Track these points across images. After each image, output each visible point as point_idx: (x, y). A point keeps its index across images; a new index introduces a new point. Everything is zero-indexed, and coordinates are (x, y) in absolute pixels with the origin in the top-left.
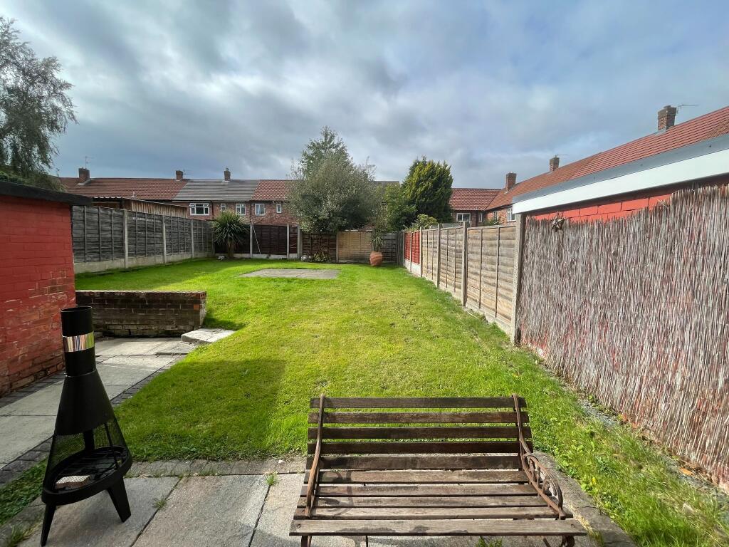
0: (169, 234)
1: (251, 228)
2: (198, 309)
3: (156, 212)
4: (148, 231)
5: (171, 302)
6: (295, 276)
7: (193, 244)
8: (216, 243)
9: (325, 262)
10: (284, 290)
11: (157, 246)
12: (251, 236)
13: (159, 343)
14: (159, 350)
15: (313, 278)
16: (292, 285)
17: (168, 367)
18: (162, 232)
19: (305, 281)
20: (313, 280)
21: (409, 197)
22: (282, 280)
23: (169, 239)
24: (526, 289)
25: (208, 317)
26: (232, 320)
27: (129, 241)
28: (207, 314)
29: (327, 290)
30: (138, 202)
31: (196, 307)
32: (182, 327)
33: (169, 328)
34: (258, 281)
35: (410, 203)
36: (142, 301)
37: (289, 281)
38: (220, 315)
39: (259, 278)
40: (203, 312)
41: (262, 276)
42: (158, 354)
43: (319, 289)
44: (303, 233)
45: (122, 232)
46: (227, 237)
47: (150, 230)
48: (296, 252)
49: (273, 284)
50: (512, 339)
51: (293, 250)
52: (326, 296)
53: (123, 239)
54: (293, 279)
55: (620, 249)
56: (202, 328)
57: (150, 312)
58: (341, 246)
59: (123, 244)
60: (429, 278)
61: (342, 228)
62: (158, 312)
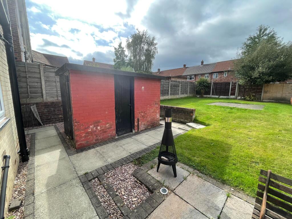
0: (181, 87)
1: (212, 84)
2: (192, 115)
3: (178, 80)
4: (176, 87)
5: (183, 111)
6: (235, 106)
7: (188, 91)
8: (197, 91)
9: (252, 100)
10: (229, 113)
11: (177, 92)
12: (212, 88)
13: (179, 125)
14: (179, 127)
15: (247, 109)
16: (233, 110)
17: (183, 134)
18: (179, 87)
19: (241, 109)
20: (246, 110)
22: (228, 108)
23: (181, 89)
25: (195, 119)
26: (205, 122)
27: (170, 90)
28: (195, 118)
29: (256, 116)
30: (173, 77)
31: (191, 114)
32: (186, 121)
33: (182, 120)
34: (215, 107)
36: (175, 110)
37: (231, 109)
38: (200, 119)
39: (216, 106)
40: (194, 117)
41: (217, 105)
42: (179, 128)
43: (251, 114)
44: (239, 85)
45: (169, 87)
46: (201, 88)
47: (176, 86)
48: (235, 95)
49: (223, 109)
51: (233, 94)
52: (255, 118)
53: (169, 89)
54: (234, 108)
56: (193, 122)
57: (177, 114)
58: (266, 92)
59: (169, 91)
61: (268, 82)
62: (179, 114)
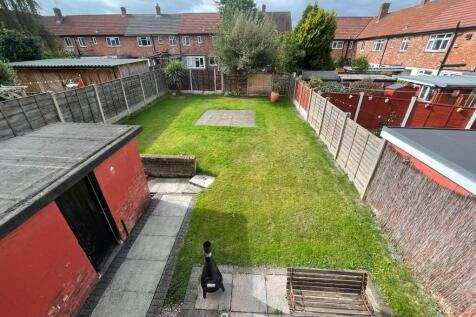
0: (144, 85)
5: (179, 162)
6: (229, 123)
8: (169, 84)
9: (240, 96)
11: (140, 95)
12: (191, 79)
13: (178, 183)
15: (241, 126)
17: (193, 203)
18: (140, 86)
21: (300, 42)
24: (376, 179)
25: (198, 168)
31: (192, 165)
33: (180, 174)
35: (301, 47)
36: (165, 162)
40: (195, 167)
41: (210, 124)
42: (183, 193)
44: (225, 75)
46: (176, 81)
47: (135, 87)
48: (221, 89)
50: (362, 197)
53: (123, 98)
55: (433, 197)
56: (196, 174)
57: (169, 167)
58: (251, 85)
59: (126, 99)
60: (313, 126)
62: (173, 167)
